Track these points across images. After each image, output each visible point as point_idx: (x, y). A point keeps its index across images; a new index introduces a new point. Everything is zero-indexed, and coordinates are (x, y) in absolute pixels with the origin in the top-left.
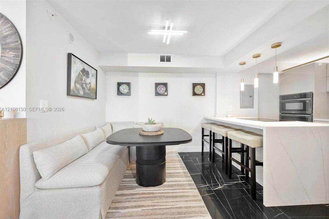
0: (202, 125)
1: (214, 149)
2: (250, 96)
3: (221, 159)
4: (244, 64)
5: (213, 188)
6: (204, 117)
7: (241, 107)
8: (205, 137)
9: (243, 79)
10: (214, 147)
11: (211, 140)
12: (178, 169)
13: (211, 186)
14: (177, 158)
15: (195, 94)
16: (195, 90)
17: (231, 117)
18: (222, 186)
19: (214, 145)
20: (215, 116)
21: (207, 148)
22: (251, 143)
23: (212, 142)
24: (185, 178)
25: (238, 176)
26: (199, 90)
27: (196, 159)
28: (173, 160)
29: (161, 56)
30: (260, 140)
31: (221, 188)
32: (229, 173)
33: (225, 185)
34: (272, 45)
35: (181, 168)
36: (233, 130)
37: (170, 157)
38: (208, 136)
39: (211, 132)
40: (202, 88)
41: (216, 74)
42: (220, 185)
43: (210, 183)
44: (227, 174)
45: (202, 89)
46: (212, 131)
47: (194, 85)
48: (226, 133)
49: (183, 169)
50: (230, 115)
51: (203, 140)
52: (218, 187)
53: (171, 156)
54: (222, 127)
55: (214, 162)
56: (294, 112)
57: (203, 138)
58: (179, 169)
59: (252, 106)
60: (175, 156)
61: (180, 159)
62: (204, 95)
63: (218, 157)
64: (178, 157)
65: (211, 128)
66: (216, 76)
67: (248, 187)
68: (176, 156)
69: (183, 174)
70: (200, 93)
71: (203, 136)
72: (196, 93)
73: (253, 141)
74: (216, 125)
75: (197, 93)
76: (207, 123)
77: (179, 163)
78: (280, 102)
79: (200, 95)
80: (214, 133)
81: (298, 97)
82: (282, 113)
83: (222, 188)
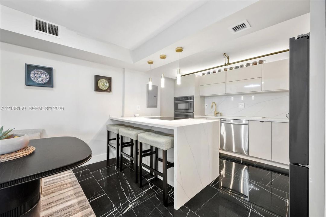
0: (107, 127)
1: (121, 155)
2: (155, 96)
3: (130, 164)
4: (152, 63)
5: (122, 212)
6: (110, 117)
7: (148, 107)
8: (111, 142)
9: (151, 78)
10: (122, 153)
11: (118, 145)
12: (68, 200)
13: (119, 209)
14: (70, 178)
15: (97, 89)
16: (98, 84)
17: (138, 116)
18: (133, 203)
19: (122, 151)
20: (122, 116)
21: (113, 154)
22: (164, 145)
23: (120, 147)
24: (81, 212)
25: (148, 180)
26: (103, 84)
27: (99, 172)
28: (62, 185)
29: (37, 20)
30: (171, 140)
31: (131, 207)
32: (139, 179)
33: (136, 199)
34: (176, 48)
35: (74, 196)
36: (143, 131)
37: (56, 181)
38: (115, 139)
39: (118, 135)
40: (107, 82)
41: (124, 69)
42: (130, 203)
43: (117, 205)
44: (137, 182)
45: (108, 84)
46: (120, 134)
47: (98, 78)
48: (136, 136)
49: (77, 197)
50: (138, 115)
51: (109, 145)
52: (129, 206)
53: (59, 178)
54: (131, 129)
55: (122, 170)
56: (183, 111)
57: (108, 143)
58: (71, 200)
59: (156, 106)
60: (66, 176)
61: (75, 179)
62: (111, 91)
63: (125, 162)
64: (72, 176)
65: (119, 130)
66: (124, 72)
67: (159, 191)
68: (68, 176)
69: (77, 206)
70: (104, 89)
71: (109, 140)
72: (100, 88)
73: (165, 143)
74: (123, 127)
75: (102, 89)
76: (114, 125)
77: (71, 188)
78: (174, 102)
79: (105, 91)
80: (122, 137)
81: (186, 99)
82: (176, 112)
83: (133, 206)
